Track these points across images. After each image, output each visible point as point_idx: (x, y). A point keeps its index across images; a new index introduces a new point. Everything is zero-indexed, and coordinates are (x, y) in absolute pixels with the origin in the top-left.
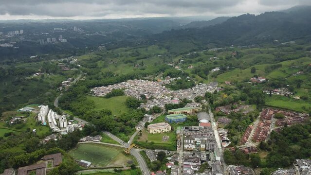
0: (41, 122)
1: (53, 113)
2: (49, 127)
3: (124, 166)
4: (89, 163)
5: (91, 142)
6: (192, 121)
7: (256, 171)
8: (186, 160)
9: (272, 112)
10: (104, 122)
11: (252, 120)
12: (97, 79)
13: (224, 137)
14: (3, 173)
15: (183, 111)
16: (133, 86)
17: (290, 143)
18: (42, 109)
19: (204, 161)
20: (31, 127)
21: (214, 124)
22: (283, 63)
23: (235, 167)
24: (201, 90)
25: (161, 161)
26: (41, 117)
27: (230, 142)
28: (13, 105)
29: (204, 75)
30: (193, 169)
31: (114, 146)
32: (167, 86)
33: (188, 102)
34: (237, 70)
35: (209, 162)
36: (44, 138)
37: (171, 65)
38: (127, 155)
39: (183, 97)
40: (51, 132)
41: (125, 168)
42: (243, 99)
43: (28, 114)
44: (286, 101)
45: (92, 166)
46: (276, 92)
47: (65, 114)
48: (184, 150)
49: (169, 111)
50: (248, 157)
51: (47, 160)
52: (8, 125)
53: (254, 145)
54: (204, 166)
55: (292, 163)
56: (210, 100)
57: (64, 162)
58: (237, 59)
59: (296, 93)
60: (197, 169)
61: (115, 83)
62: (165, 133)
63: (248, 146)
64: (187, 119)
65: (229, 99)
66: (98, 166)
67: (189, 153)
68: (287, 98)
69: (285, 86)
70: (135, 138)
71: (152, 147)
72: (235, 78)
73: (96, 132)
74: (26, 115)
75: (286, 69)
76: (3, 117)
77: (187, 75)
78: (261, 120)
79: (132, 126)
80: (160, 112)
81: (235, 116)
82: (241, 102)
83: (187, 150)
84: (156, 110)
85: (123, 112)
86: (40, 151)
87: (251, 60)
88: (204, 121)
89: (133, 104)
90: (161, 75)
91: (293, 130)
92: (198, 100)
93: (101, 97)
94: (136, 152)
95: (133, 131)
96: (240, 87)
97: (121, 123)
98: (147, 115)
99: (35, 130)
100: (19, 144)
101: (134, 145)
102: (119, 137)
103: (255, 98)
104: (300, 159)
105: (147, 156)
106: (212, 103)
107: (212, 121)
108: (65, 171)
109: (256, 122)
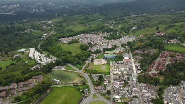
0: (30, 57)
1: (38, 52)
2: (35, 61)
3: (79, 83)
4: (59, 81)
5: (59, 69)
6: (119, 58)
7: (157, 87)
8: (115, 80)
9: (168, 53)
10: (67, 58)
11: (156, 58)
12: (63, 33)
13: (138, 68)
14: (10, 85)
15: (114, 52)
16: (84, 38)
17: (178, 71)
18: (31, 50)
19: (126, 81)
20: (25, 60)
21: (133, 60)
22: (176, 24)
23: (144, 84)
24: (125, 40)
25: (101, 80)
26: (31, 55)
27: (142, 71)
28: (14, 48)
29: (127, 31)
30: (119, 85)
31: (73, 72)
32: (105, 37)
33: (117, 47)
34: (148, 28)
35: (129, 82)
36: (33, 66)
37: (107, 25)
38: (81, 77)
39: (114, 44)
40: (37, 63)
41: (80, 84)
42: (150, 45)
43: (23, 53)
44: (177, 46)
45: (60, 83)
46: (171, 41)
47: (45, 53)
48: (114, 74)
49: (106, 52)
50: (152, 79)
51: (35, 79)
52: (12, 59)
53: (156, 72)
54: (126, 84)
55: (179, 83)
56: (130, 46)
57: (44, 80)
58: (148, 21)
59: (183, 42)
60: (122, 85)
61: (74, 36)
62: (103, 65)
63: (152, 73)
64: (116, 57)
65: (142, 45)
66: (64, 83)
67: (117, 76)
68: (178, 45)
69: (177, 38)
70: (85, 67)
71: (95, 72)
72: (146, 33)
73: (62, 64)
74: (22, 54)
75: (178, 27)
76: (9, 54)
77: (117, 31)
78: (161, 58)
79: (84, 60)
80: (100, 53)
81: (145, 55)
82: (149, 47)
83: (116, 75)
84: (98, 52)
85: (78, 52)
86: (30, 74)
87: (156, 22)
88: (126, 58)
89: (84, 48)
90: (101, 31)
91: (180, 64)
92: (123, 46)
93: (65, 44)
94: (86, 75)
95: (84, 63)
96: (149, 38)
97: (77, 59)
98: (92, 54)
99: (27, 62)
100: (19, 70)
101: (85, 71)
102: (76, 66)
103: (158, 45)
104: (184, 80)
105: (92, 78)
106: (131, 47)
107: (131, 58)
108: (45, 85)
109: (158, 59)
